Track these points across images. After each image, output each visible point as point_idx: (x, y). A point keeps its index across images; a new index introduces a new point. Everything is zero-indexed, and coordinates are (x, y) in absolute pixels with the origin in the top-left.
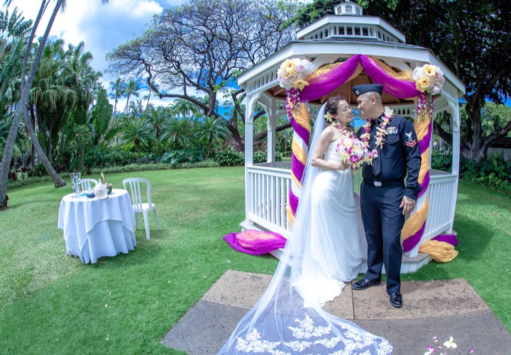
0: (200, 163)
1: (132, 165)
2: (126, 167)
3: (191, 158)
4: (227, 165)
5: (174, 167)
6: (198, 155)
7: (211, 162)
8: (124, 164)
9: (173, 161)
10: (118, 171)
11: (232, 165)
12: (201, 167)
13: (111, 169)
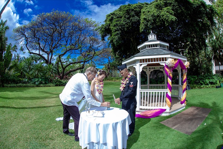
0: (47, 85)
1: (20, 84)
2: (18, 85)
3: (43, 82)
4: (58, 86)
5: (38, 86)
6: (46, 81)
7: (52, 85)
8: (17, 83)
9: (37, 83)
10: (15, 87)
11: (59, 86)
12: (48, 86)
13: (12, 85)
